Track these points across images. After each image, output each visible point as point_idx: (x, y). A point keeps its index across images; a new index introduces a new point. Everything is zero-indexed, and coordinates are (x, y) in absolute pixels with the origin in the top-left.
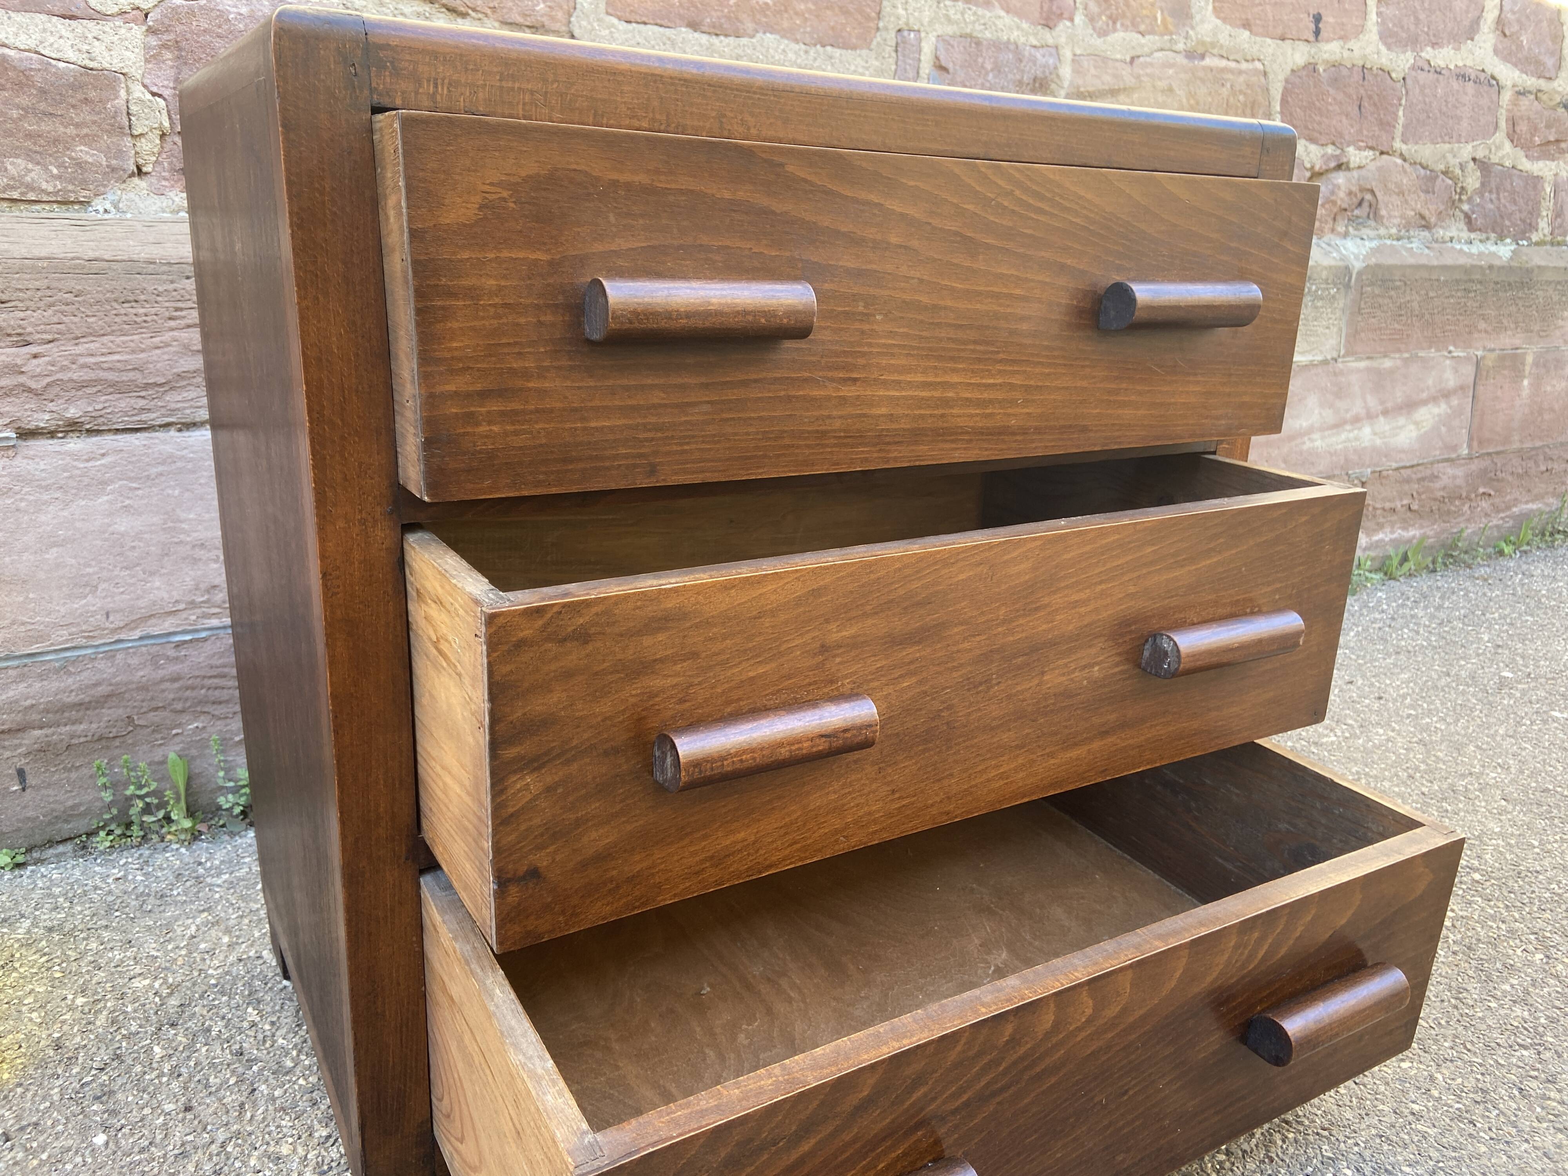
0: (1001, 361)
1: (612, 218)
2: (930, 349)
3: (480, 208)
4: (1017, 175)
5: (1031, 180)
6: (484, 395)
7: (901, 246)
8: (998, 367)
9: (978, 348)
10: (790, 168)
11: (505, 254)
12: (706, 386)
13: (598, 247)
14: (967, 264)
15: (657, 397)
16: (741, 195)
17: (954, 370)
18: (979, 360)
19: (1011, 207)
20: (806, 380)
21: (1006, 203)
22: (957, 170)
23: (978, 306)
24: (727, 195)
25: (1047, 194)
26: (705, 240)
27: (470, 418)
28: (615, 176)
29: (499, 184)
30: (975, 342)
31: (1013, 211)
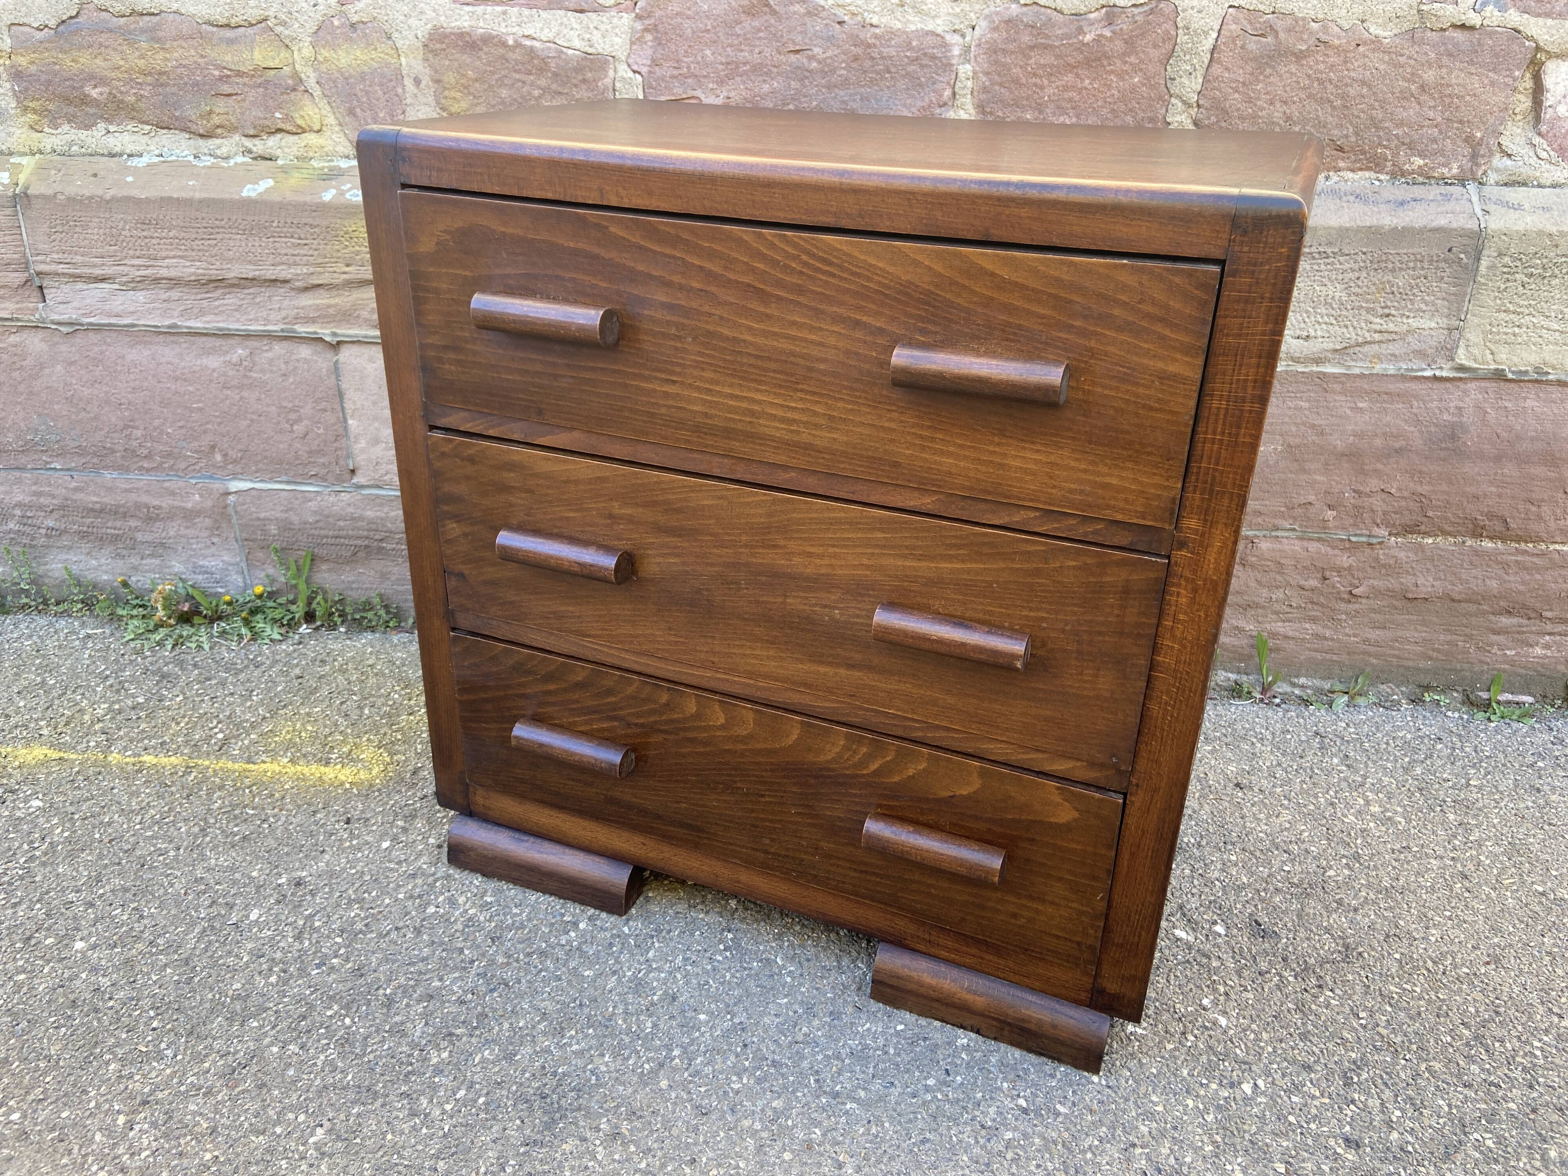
0: (802, 390)
1: (504, 255)
2: (735, 370)
3: (437, 244)
4: (802, 243)
5: (817, 248)
6: (446, 348)
7: (702, 290)
8: (799, 394)
9: (778, 376)
10: (612, 229)
11: (450, 271)
12: (568, 366)
13: (497, 272)
14: (761, 309)
15: (539, 367)
16: (581, 245)
17: (757, 390)
18: (780, 386)
19: (799, 268)
20: (635, 375)
21: (794, 265)
22: (745, 237)
23: (775, 343)
24: (572, 245)
25: (834, 260)
26: (560, 273)
27: (440, 360)
28: (503, 230)
29: (445, 231)
30: (774, 371)
31: (801, 272)
